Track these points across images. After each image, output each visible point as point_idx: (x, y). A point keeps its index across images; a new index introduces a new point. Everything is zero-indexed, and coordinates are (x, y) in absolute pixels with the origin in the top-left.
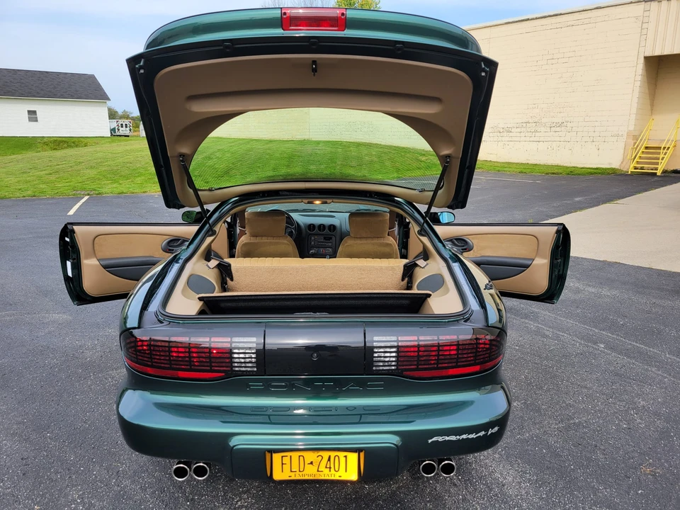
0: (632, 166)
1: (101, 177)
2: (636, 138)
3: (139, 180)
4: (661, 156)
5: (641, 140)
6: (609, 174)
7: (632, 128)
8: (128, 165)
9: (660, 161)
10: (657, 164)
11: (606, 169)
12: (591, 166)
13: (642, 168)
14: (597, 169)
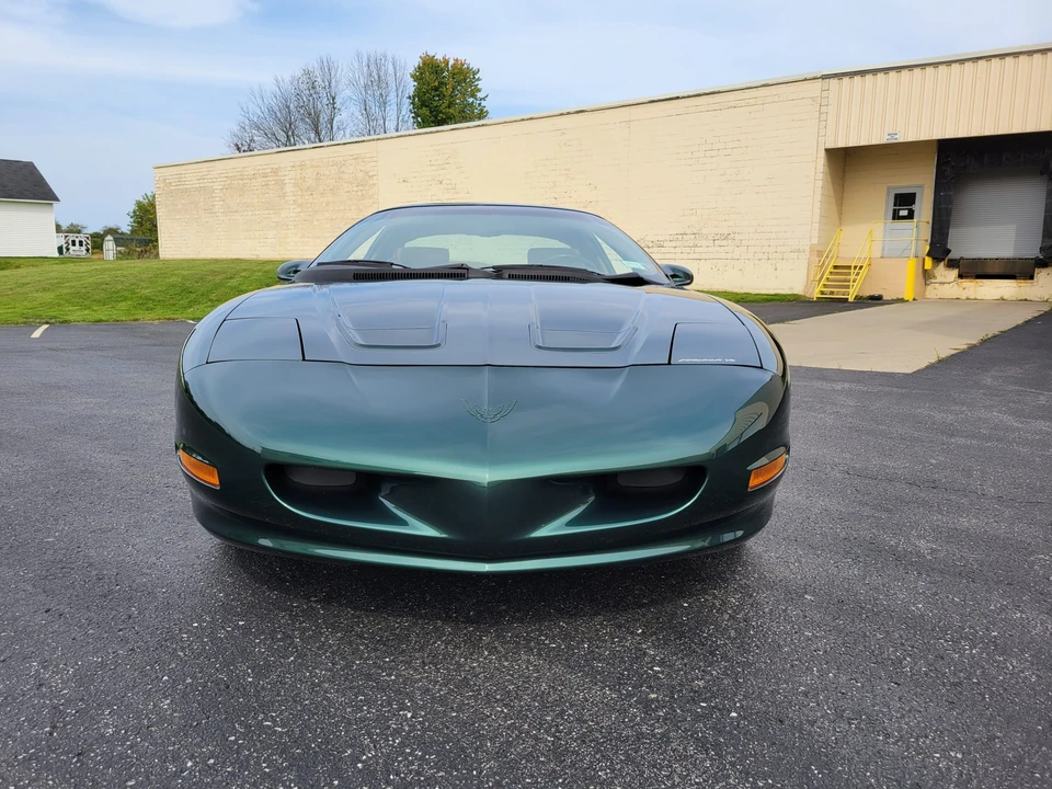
0: (817, 290)
1: (62, 302)
2: (820, 253)
3: (123, 305)
4: (852, 277)
5: (827, 257)
6: (790, 301)
7: (815, 241)
8: (104, 286)
9: (851, 283)
10: (848, 287)
11: (786, 295)
12: (767, 292)
13: (832, 293)
14: (775, 295)
